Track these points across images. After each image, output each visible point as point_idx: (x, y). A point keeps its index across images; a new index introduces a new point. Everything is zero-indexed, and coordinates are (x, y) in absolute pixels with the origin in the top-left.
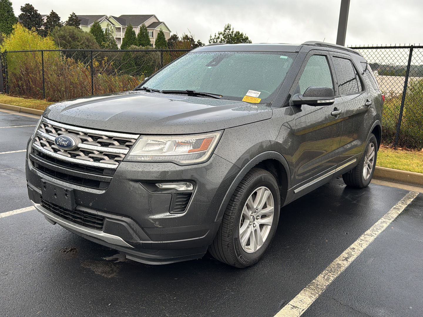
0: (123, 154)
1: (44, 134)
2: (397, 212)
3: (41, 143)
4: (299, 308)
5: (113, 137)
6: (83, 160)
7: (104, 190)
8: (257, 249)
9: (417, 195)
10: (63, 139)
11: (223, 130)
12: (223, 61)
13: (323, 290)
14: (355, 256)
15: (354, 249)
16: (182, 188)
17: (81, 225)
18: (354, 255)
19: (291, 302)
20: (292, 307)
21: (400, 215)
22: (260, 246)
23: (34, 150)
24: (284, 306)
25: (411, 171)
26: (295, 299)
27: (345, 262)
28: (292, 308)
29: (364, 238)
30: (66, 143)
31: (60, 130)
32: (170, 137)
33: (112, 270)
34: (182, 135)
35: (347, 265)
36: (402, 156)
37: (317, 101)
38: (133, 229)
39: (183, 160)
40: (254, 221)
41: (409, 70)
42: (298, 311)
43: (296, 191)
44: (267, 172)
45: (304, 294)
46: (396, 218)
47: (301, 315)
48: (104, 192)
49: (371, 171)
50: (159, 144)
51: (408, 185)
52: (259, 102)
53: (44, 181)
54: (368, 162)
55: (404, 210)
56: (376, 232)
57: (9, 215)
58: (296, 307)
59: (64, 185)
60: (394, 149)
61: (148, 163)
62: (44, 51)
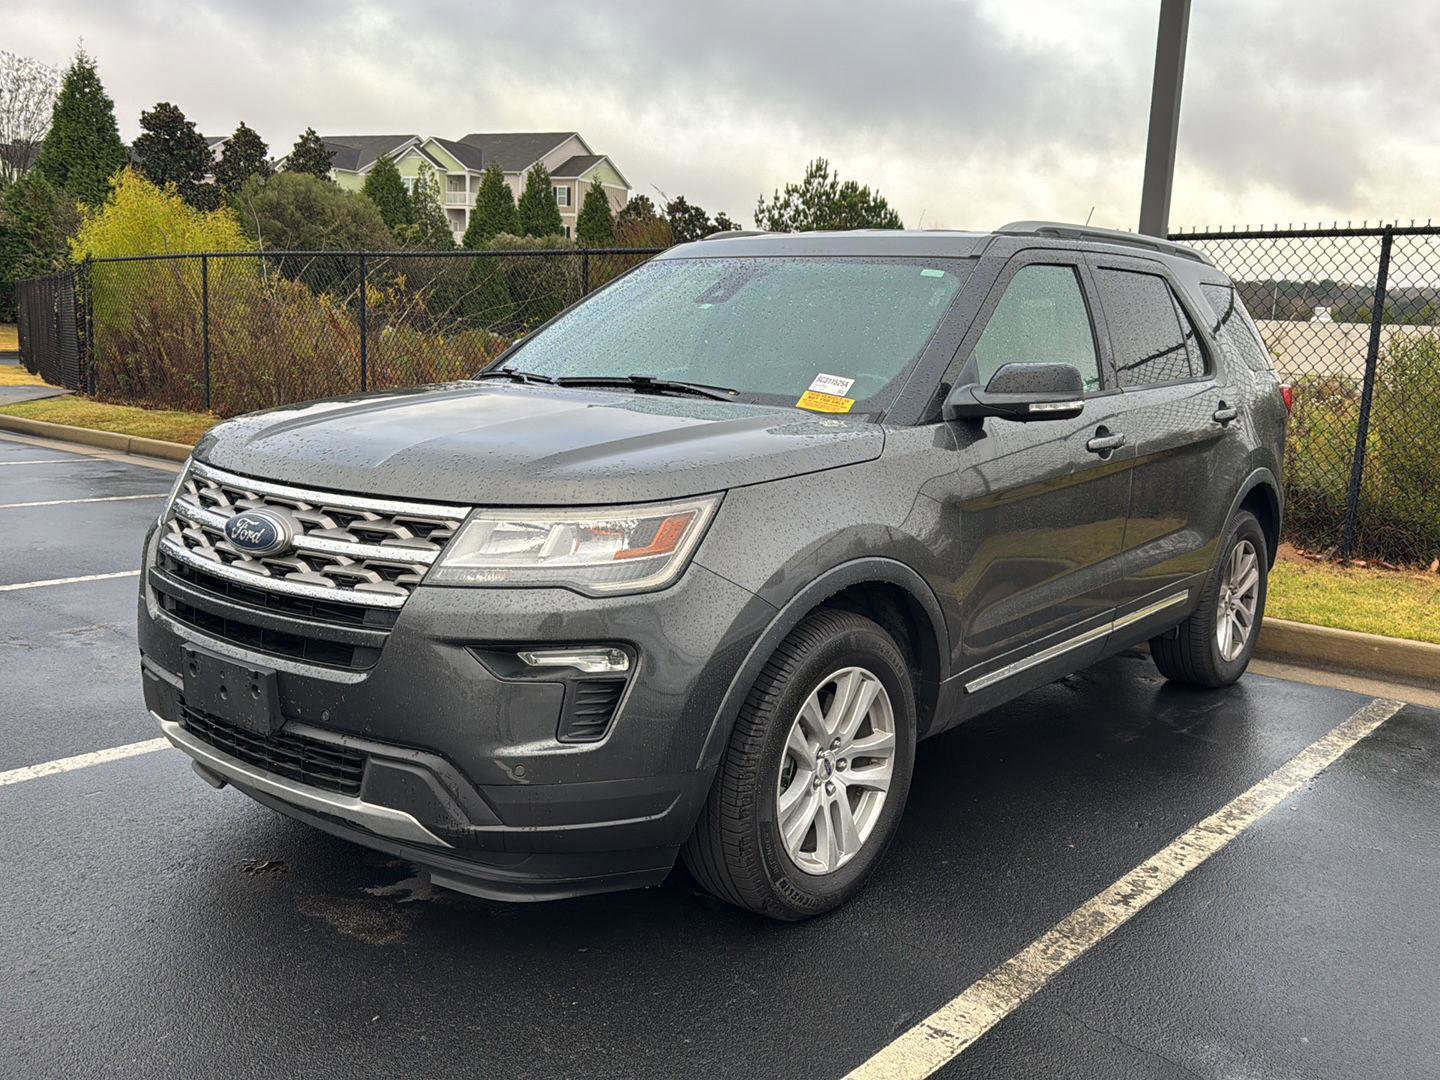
0: (421, 563)
1: (196, 511)
2: (1317, 762)
3: (186, 538)
4: (952, 1036)
5: (394, 516)
6: (306, 584)
7: (365, 671)
8: (840, 863)
9: (1397, 709)
10: (249, 524)
11: (724, 493)
12: (747, 286)
13: (1035, 988)
14: (1156, 892)
15: (1156, 869)
16: (596, 664)
18: (1151, 889)
19: (933, 1020)
20: (931, 1032)
21: (1325, 770)
22: (851, 855)
23: (162, 555)
24: (907, 1031)
25: (1387, 635)
26: (944, 1012)
27: (1120, 909)
28: (931, 1036)
29: (1196, 839)
30: (259, 535)
31: (243, 497)
32: (561, 513)
33: (390, 923)
34: (595, 508)
35: (1123, 918)
36: (1364, 587)
37: (1027, 405)
38: (448, 789)
39: (598, 580)
40: (829, 774)
41: (1382, 307)
42: (947, 1044)
43: (973, 686)
44: (866, 621)
45: (973, 998)
47: (955, 1055)
48: (363, 677)
49: (1246, 633)
50: (529, 536)
51: (1374, 679)
52: (846, 411)
53: (190, 650)
54: (1237, 602)
55: (1345, 754)
56: (1237, 822)
57: (85, 765)
58: (944, 1034)
59: (248, 659)
60: (1340, 563)
61: (495, 591)
62: (210, 255)
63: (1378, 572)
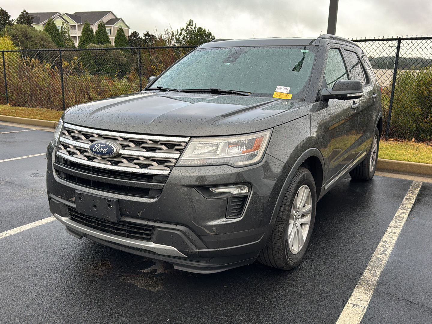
0: (173, 158)
1: (71, 142)
2: (410, 202)
3: (68, 152)
4: (360, 306)
5: (158, 141)
6: (126, 167)
7: (155, 198)
8: (300, 249)
9: (421, 184)
10: (100, 146)
11: (273, 128)
12: (241, 56)
13: (375, 286)
14: (391, 249)
15: (386, 242)
16: (235, 191)
17: (125, 237)
18: (389, 248)
19: (350, 301)
20: (353, 305)
21: (414, 205)
22: (302, 247)
23: (58, 158)
24: (345, 306)
25: (410, 161)
26: (352, 297)
27: (384, 256)
28: (353, 307)
29: (391, 230)
30: (106, 150)
31: (93, 136)
32: (223, 138)
34: (234, 136)
35: (386, 259)
36: (396, 147)
37: (346, 94)
38: (188, 238)
39: (237, 162)
40: (296, 220)
41: (398, 62)
42: (360, 309)
43: (326, 187)
45: (358, 291)
46: (412, 208)
47: (364, 313)
48: (155, 200)
49: (374, 162)
50: (212, 146)
51: (408, 175)
52: (291, 98)
53: (80, 193)
54: (373, 154)
55: (416, 200)
56: (400, 224)
57: (18, 232)
58: (357, 306)
59: (105, 195)
60: (385, 140)
61: (203, 167)
62: (5, 51)
63: (397, 142)
